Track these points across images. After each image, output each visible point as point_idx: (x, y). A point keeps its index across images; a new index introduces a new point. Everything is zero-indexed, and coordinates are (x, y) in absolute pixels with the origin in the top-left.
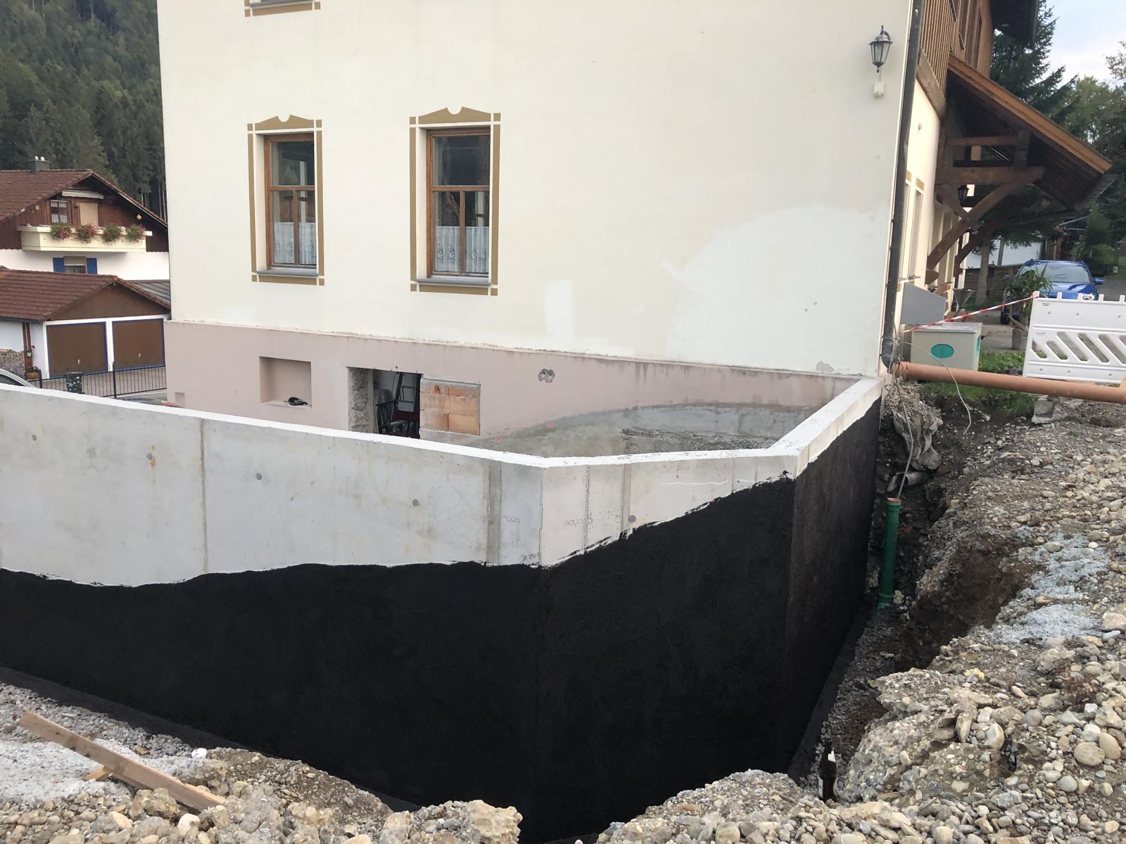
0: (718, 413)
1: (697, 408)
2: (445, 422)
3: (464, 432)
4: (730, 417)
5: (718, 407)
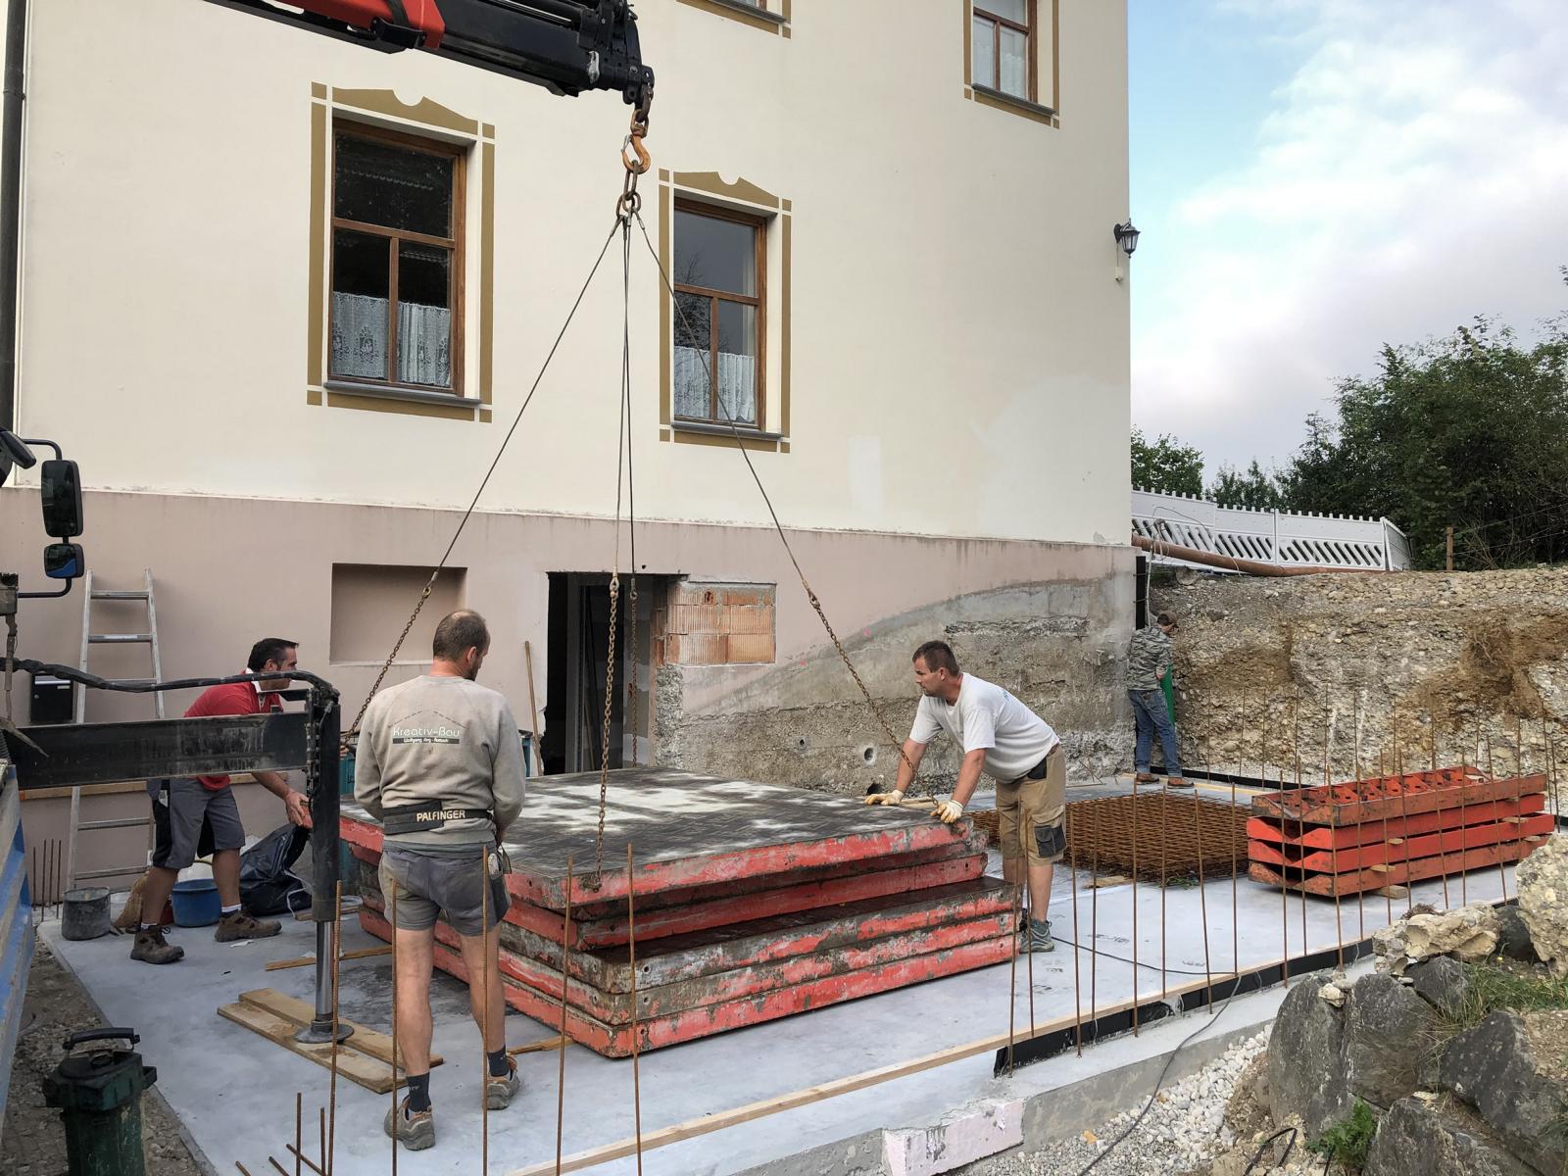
0: (1031, 594)
1: (1016, 590)
2: (722, 649)
3: (751, 661)
4: (1043, 596)
5: (1030, 587)
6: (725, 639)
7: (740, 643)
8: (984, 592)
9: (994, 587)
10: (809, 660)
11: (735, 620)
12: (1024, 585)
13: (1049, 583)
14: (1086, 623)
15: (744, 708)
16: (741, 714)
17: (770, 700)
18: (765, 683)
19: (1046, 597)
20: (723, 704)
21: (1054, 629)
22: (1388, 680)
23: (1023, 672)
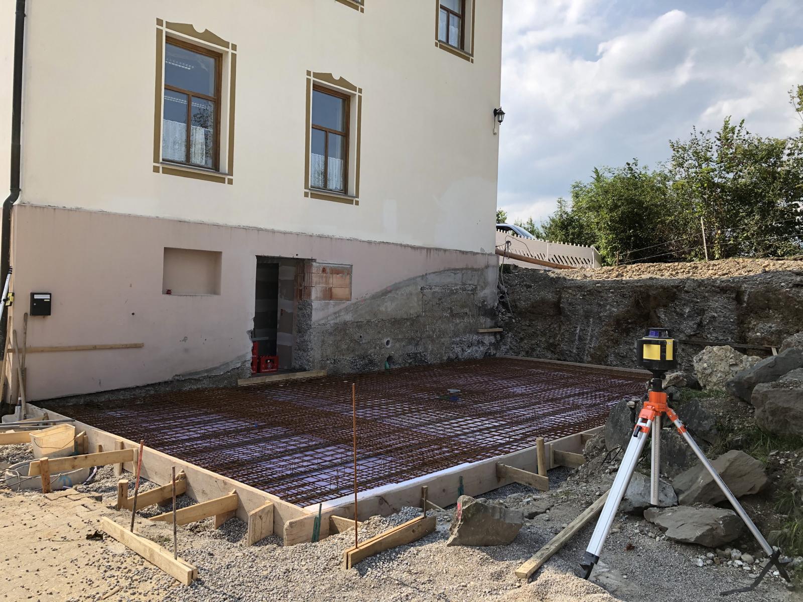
0: (455, 274)
1: (449, 272)
2: (328, 294)
3: (341, 300)
4: (459, 275)
5: (455, 271)
6: (330, 289)
7: (337, 291)
8: (437, 272)
9: (441, 270)
10: (365, 300)
11: (335, 281)
12: (453, 270)
13: (462, 269)
14: (476, 288)
15: (337, 321)
16: (336, 324)
17: (348, 317)
18: (347, 310)
19: (461, 276)
20: (329, 318)
21: (464, 290)
22: (602, 314)
23: (451, 308)
